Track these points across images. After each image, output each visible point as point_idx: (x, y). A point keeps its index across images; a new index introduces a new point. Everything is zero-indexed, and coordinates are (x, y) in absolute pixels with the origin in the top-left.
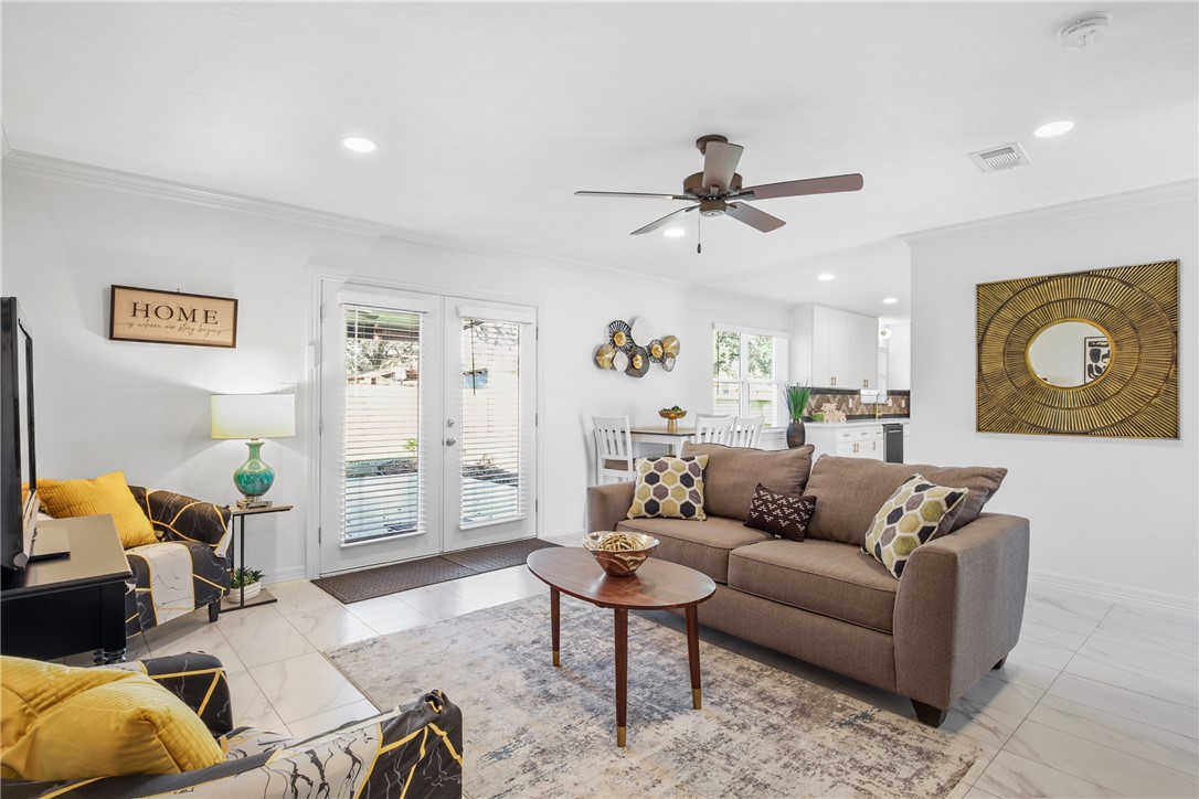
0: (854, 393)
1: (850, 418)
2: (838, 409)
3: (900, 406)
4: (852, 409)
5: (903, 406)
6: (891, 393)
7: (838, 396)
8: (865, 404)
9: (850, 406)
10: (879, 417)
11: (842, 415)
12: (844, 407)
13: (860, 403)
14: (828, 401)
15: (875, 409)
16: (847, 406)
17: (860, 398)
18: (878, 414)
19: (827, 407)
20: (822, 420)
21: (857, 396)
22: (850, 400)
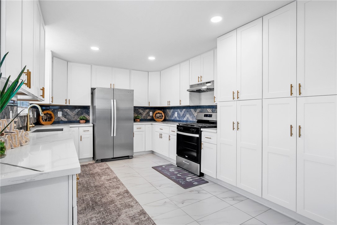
8: (20, 117)
13: (18, 116)
15: (25, 120)
17: (17, 110)
18: (30, 126)
21: (15, 108)
22: (11, 113)
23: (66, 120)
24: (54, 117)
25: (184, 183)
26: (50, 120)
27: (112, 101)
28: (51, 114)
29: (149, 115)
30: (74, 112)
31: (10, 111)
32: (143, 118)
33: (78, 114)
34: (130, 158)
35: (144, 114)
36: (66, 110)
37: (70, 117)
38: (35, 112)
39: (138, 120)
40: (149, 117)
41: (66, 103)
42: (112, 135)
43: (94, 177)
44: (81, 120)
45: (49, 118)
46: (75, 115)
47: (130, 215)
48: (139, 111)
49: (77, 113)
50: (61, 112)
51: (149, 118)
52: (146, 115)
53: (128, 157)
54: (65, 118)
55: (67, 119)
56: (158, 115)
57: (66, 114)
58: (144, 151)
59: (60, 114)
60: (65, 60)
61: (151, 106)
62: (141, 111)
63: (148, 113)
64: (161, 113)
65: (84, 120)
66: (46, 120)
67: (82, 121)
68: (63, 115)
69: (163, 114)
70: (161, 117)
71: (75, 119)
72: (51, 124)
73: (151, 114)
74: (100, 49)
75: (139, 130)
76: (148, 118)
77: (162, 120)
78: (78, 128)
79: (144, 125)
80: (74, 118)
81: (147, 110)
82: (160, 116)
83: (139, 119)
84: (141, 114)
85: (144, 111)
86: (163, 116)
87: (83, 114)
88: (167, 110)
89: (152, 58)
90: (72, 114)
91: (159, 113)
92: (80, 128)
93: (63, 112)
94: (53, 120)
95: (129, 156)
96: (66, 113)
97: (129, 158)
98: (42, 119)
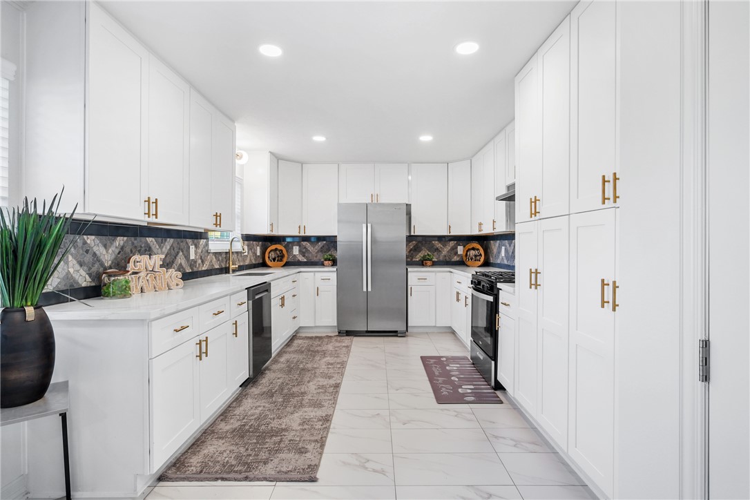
0: (197, 236)
1: (187, 277)
2: (167, 264)
3: (255, 253)
4: (195, 262)
5: (258, 254)
6: (248, 238)
7: (170, 241)
8: (215, 254)
9: (192, 257)
10: (234, 271)
11: (174, 274)
12: (180, 259)
13: (208, 252)
14: (149, 251)
15: (227, 259)
16: (187, 257)
17: (207, 245)
18: (232, 267)
19: (140, 262)
20: (125, 292)
21: (203, 242)
22: (192, 249)
23: (305, 260)
24: (286, 255)
25: (448, 392)
26: (281, 260)
27: (364, 226)
28: (281, 250)
29: (456, 253)
30: (317, 247)
31: (191, 247)
32: (441, 258)
33: (322, 250)
34: (399, 335)
35: (445, 251)
36: (304, 243)
37: (310, 255)
38: (258, 248)
39: (429, 263)
40: (455, 257)
41: (299, 233)
42: (365, 290)
43: (314, 356)
44: (326, 260)
45: (278, 257)
46: (318, 252)
47: (306, 417)
48: (433, 245)
49: (321, 248)
50: (298, 247)
51: (456, 259)
52: (448, 252)
53: (394, 333)
54: (304, 256)
55: (307, 258)
56: (472, 253)
57: (304, 250)
58: (434, 325)
59: (296, 250)
60: (298, 162)
61: (453, 233)
62: (437, 244)
63: (454, 249)
64: (478, 250)
65: (329, 260)
66: (274, 260)
67: (326, 263)
68: (300, 251)
69: (482, 252)
70: (478, 258)
71: (318, 258)
72: (282, 266)
73: (460, 250)
74: (327, 138)
75: (422, 282)
76: (453, 260)
77: (480, 263)
78: (312, 274)
79: (434, 274)
80: (316, 257)
81: (452, 243)
82: (476, 256)
83: (431, 260)
84: (437, 250)
85: (445, 246)
86: (481, 255)
87: (330, 250)
88: (492, 242)
89: (426, 138)
90: (313, 249)
91: (473, 249)
92: (316, 273)
93: (300, 246)
94: (285, 260)
95: (396, 332)
96: (305, 248)
97: (397, 336)
98: (269, 258)
